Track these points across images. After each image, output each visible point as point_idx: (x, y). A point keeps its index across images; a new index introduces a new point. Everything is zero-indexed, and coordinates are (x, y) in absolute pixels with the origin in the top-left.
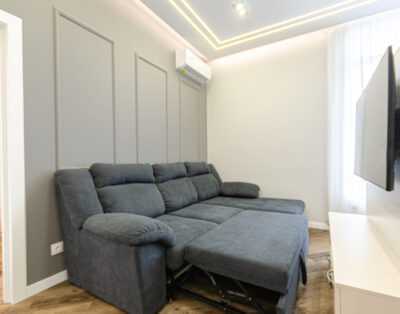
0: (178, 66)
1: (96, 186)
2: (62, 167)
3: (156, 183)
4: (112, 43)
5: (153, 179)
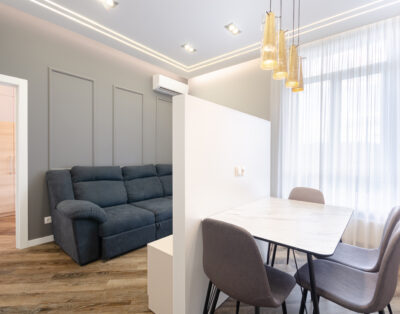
0: (154, 88)
1: (73, 181)
2: (52, 169)
3: (124, 180)
4: (92, 81)
5: (122, 177)
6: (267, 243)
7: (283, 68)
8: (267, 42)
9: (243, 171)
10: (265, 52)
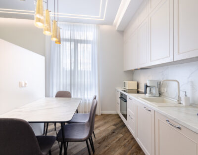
6: (44, 123)
7: (49, 30)
8: (39, 13)
9: (26, 84)
10: (37, 18)
